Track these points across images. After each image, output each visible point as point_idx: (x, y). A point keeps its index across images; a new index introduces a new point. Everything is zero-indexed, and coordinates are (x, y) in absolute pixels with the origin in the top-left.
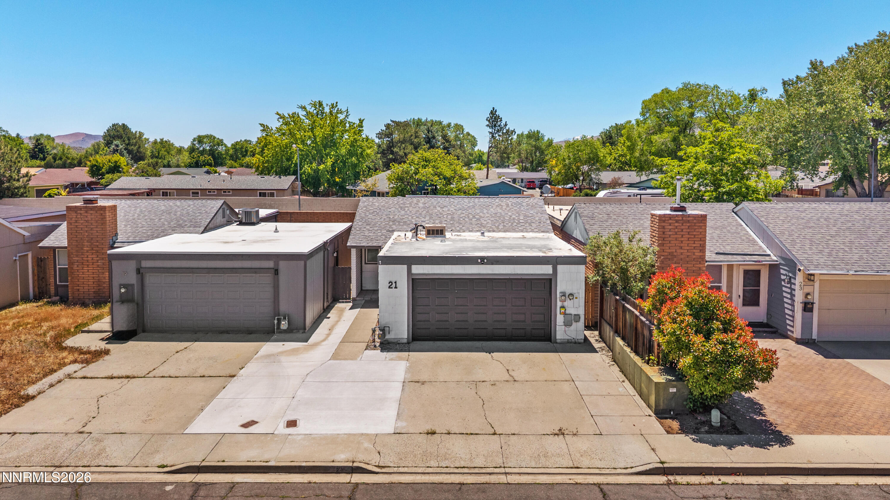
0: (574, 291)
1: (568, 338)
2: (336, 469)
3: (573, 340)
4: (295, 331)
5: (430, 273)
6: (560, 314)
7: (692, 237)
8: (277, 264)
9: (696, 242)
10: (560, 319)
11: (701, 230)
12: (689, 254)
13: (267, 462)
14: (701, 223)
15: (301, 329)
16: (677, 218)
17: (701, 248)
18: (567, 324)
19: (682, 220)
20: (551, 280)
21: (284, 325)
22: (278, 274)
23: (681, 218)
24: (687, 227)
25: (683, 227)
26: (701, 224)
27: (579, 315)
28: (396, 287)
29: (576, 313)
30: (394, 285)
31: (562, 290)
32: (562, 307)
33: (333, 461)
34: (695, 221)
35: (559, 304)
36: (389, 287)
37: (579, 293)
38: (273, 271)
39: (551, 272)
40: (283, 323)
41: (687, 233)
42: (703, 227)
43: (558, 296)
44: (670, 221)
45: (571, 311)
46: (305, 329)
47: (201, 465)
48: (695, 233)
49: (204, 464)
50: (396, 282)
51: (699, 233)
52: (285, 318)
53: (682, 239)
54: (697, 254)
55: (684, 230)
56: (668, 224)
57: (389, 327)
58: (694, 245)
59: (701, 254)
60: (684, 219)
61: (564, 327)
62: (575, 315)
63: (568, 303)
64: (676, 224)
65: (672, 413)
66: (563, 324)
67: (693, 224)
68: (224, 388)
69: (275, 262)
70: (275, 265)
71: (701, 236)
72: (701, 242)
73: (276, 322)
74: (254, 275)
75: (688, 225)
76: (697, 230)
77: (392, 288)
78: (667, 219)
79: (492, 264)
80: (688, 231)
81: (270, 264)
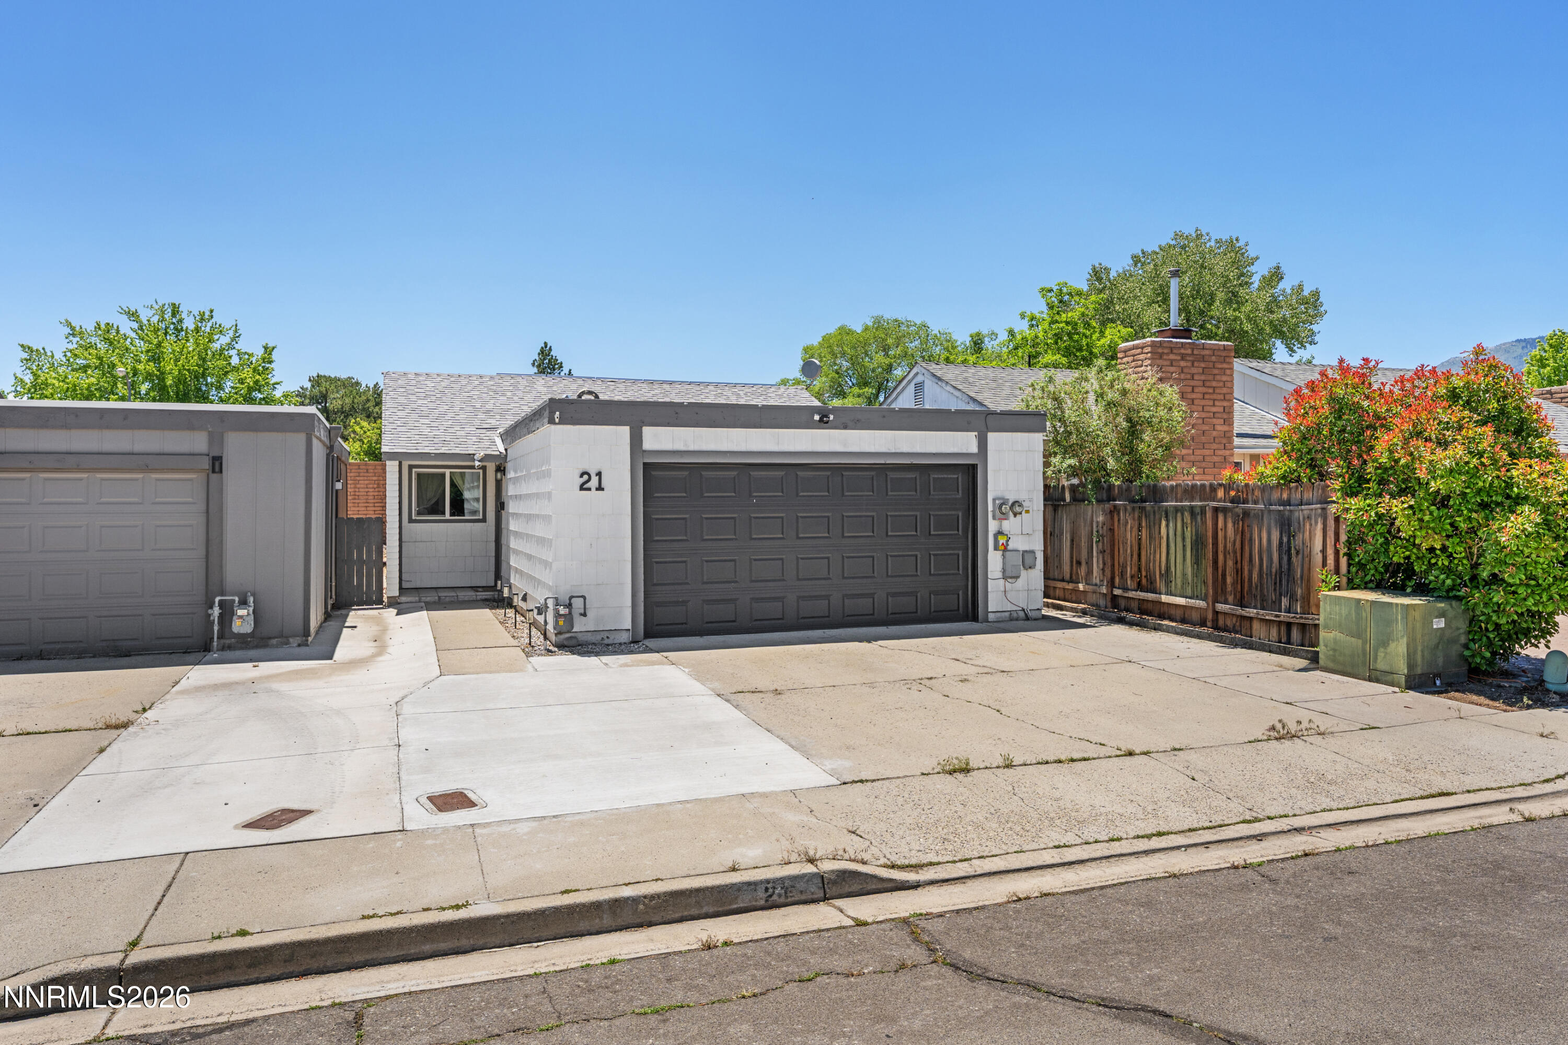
0: (1021, 497)
1: (1009, 607)
2: (761, 894)
3: (1022, 614)
4: (274, 641)
5: (691, 448)
6: (996, 548)
7: (1211, 391)
8: (216, 439)
9: (1217, 403)
10: (994, 562)
11: (1224, 378)
12: (1205, 428)
13: (458, 907)
14: (1224, 362)
15: (294, 636)
16: (1183, 351)
17: (1225, 416)
18: (1009, 575)
19: (1193, 354)
20: (974, 467)
21: (243, 620)
22: (221, 471)
23: (1189, 351)
24: (1201, 370)
25: (1194, 370)
26: (1225, 366)
27: (1033, 552)
28: (600, 488)
29: (1027, 548)
30: (595, 480)
31: (999, 494)
32: (1000, 533)
33: (734, 869)
34: (1214, 358)
35: (993, 526)
36: (582, 488)
37: (1031, 500)
38: (206, 464)
39: (974, 449)
40: (241, 612)
41: (1201, 383)
42: (1228, 372)
43: (990, 508)
44: (1172, 357)
45: (1019, 543)
46: (307, 633)
47: (128, 962)
48: (1214, 384)
49: (137, 957)
50: (599, 474)
51: (1221, 384)
52: (243, 603)
53: (1194, 396)
54: (1218, 428)
55: (1196, 377)
56: (1168, 363)
57: (584, 597)
58: (1214, 409)
59: (1226, 428)
60: (1196, 352)
61: (1002, 581)
62: (1025, 552)
63: (1011, 525)
64: (1183, 364)
65: (1438, 683)
66: (1000, 575)
67: (1211, 365)
68: (102, 751)
69: (211, 435)
70: (211, 442)
71: (1225, 390)
72: (1225, 404)
73: (216, 611)
74: (140, 476)
75: (1203, 365)
76: (1218, 377)
77: (589, 489)
78: (1166, 351)
79: (845, 428)
80: (1203, 378)
81: (198, 442)
